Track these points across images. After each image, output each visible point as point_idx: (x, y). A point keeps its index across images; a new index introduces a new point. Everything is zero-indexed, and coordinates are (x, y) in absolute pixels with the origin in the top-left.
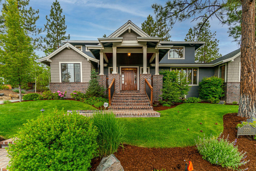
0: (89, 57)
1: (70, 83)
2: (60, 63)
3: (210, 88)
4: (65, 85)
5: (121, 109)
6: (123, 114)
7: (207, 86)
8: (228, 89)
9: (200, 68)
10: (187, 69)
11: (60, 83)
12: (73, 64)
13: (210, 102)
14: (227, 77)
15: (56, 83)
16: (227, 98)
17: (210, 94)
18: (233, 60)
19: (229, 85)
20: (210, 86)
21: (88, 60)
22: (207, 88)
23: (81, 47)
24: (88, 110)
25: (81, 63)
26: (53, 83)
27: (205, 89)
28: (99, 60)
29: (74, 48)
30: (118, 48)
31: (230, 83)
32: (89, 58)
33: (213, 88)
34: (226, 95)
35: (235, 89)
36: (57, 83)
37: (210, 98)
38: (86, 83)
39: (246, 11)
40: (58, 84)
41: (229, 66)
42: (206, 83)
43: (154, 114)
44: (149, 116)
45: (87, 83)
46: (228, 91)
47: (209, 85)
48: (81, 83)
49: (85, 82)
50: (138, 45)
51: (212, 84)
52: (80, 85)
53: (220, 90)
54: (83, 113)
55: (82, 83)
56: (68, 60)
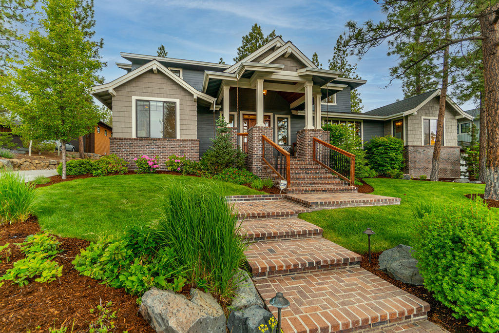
0: (198, 92)
1: (155, 140)
2: (134, 98)
3: (387, 153)
4: (144, 142)
5: (309, 191)
6: (350, 202)
7: (383, 151)
8: (410, 156)
9: (365, 121)
10: (339, 122)
11: (132, 139)
12: (162, 103)
13: (390, 177)
14: (407, 138)
15: (125, 139)
16: (410, 170)
17: (387, 163)
18: (416, 113)
19: (410, 150)
20: (387, 151)
21: (195, 97)
22: (382, 154)
23: (179, 71)
24: (255, 196)
25: (178, 101)
26: (117, 139)
27: (379, 155)
28: (216, 99)
29: (167, 71)
30: (265, 81)
31: (411, 146)
32: (197, 94)
33: (393, 154)
34: (407, 166)
35: (418, 155)
36: (127, 139)
37: (388, 169)
38: (187, 140)
39: (492, 54)
40: (129, 140)
41: (409, 121)
42: (380, 145)
43: (386, 200)
44: (386, 203)
45: (190, 140)
46: (409, 158)
47: (385, 149)
48: (178, 140)
49: (184, 138)
50: (298, 79)
51: (390, 148)
52: (176, 144)
53: (400, 157)
54: (245, 200)
55: (180, 140)
56: (151, 94)
